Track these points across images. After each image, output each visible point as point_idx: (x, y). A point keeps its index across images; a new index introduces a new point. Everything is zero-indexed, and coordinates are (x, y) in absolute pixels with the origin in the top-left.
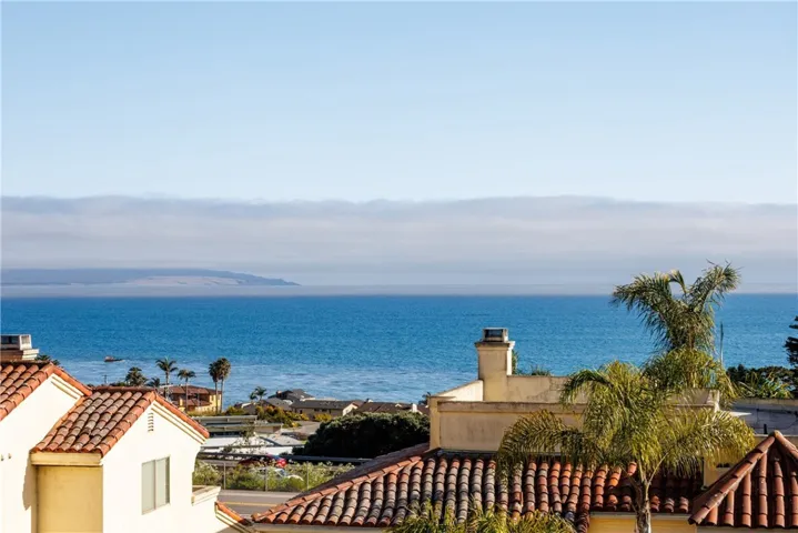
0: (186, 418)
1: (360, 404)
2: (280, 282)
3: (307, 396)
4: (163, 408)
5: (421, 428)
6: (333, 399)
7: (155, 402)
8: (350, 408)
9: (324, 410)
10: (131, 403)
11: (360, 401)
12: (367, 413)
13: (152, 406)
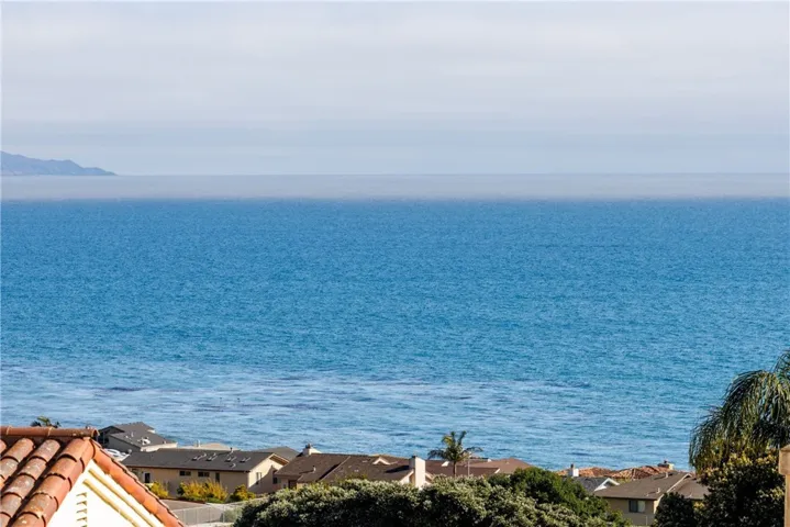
0: (154, 504)
1: (289, 459)
2: (68, 167)
3: (157, 439)
4: (108, 479)
5: (488, 520)
6: (226, 448)
7: (91, 465)
8: (264, 468)
9: (203, 473)
10: (36, 469)
11: (287, 451)
12: (358, 482)
13: (85, 476)
